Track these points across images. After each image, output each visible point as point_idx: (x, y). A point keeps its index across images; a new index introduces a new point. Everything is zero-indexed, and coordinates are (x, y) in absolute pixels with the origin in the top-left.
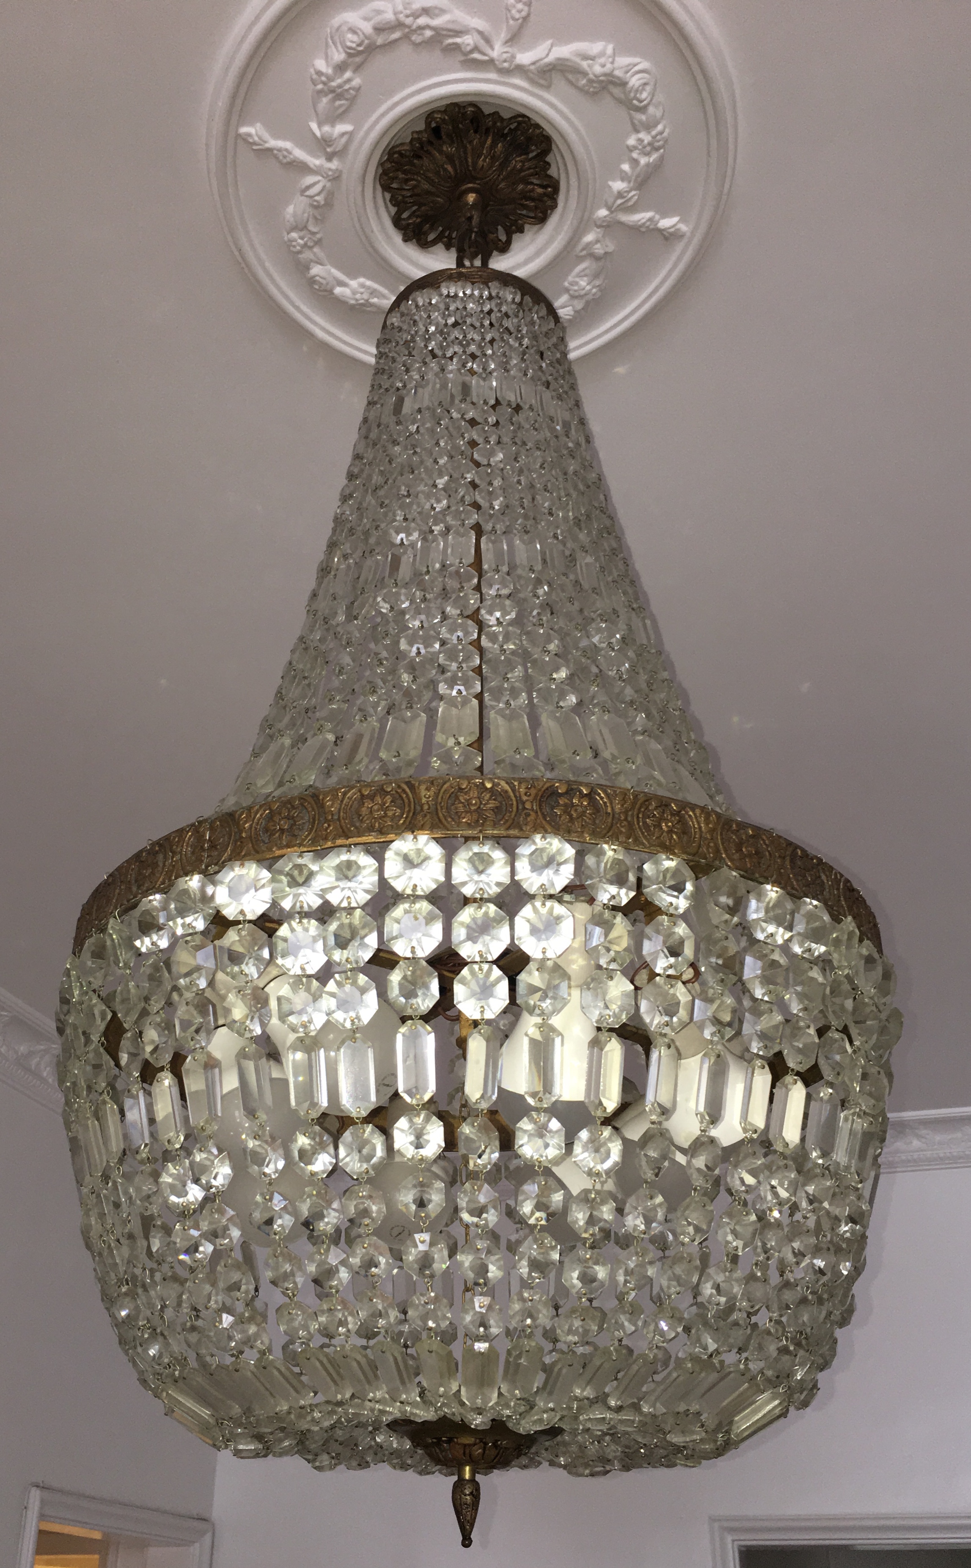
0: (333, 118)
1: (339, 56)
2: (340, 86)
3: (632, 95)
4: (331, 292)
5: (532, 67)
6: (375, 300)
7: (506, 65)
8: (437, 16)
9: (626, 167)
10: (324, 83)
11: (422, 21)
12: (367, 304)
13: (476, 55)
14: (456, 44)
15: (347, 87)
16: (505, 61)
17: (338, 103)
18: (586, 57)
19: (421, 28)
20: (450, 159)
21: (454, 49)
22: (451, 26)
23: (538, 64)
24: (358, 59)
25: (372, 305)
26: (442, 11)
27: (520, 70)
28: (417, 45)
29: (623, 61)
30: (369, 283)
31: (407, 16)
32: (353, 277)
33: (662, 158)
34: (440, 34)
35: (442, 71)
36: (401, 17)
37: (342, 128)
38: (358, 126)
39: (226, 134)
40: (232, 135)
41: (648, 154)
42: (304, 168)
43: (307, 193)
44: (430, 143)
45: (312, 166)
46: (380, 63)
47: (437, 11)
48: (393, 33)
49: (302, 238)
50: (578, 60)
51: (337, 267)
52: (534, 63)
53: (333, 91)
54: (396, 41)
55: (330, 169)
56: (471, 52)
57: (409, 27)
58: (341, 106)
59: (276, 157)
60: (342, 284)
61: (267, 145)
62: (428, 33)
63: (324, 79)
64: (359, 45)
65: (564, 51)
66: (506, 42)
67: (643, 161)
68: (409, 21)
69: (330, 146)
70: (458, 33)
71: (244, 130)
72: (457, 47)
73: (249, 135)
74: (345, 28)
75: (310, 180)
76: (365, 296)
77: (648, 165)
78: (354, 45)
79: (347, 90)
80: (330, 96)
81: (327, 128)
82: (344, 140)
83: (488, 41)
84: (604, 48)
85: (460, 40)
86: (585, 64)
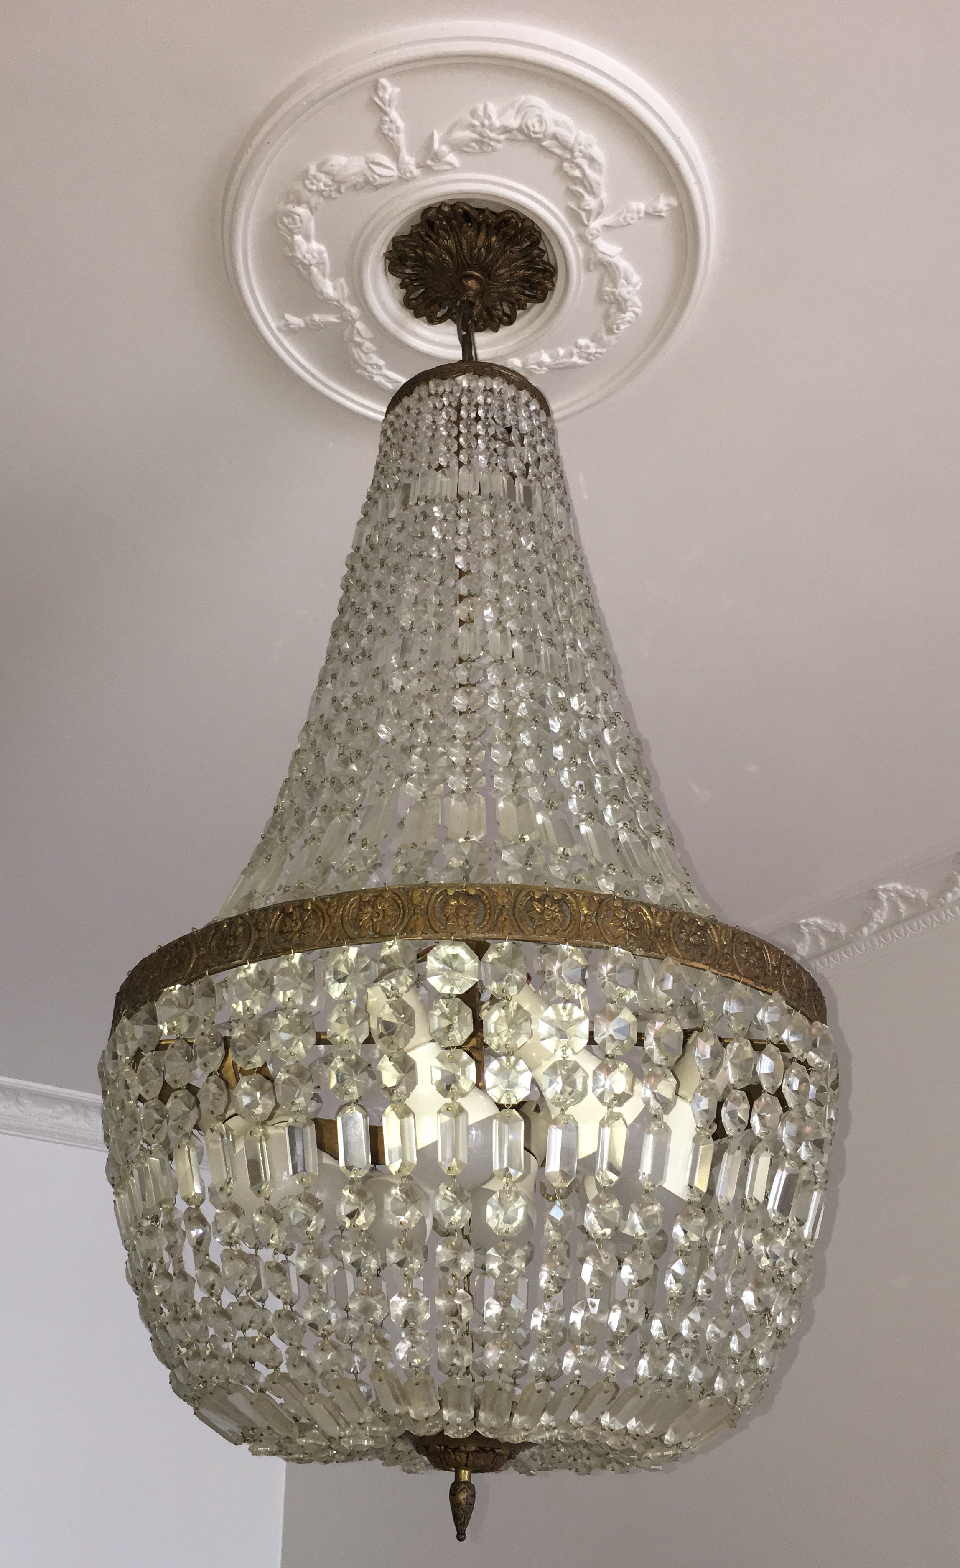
0: (459, 148)
1: (514, 123)
2: (491, 139)
3: (619, 321)
4: (292, 232)
5: (600, 255)
6: (314, 270)
7: (590, 237)
8: (595, 170)
9: (561, 351)
10: (483, 125)
11: (584, 163)
12: (307, 267)
13: (583, 215)
14: (583, 196)
15: (492, 143)
16: (592, 235)
17: (473, 144)
18: (626, 279)
19: (578, 166)
20: (489, 249)
21: (577, 197)
22: (594, 185)
23: (604, 256)
24: (520, 137)
25: (309, 271)
26: (600, 172)
27: (590, 246)
28: (560, 169)
29: (637, 300)
30: (326, 255)
31: (581, 151)
32: (318, 240)
33: (583, 366)
34: (583, 181)
35: (552, 200)
36: (577, 148)
37: (452, 158)
38: (464, 169)
39: (376, 71)
40: (374, 77)
41: (580, 357)
42: (394, 152)
43: (371, 166)
44: (488, 226)
45: (401, 156)
46: (527, 151)
47: (597, 167)
48: (558, 147)
49: (326, 185)
50: (622, 275)
51: (316, 222)
52: (602, 253)
53: (480, 134)
54: (552, 153)
55: (411, 172)
56: (585, 210)
57: (573, 157)
58: (473, 148)
59: (382, 122)
60: (307, 238)
61: (387, 109)
62: (577, 173)
63: (486, 122)
64: (535, 133)
65: (623, 264)
66: (604, 226)
67: (575, 359)
68: (577, 154)
69: (433, 160)
70: (592, 192)
71: (384, 81)
72: (579, 197)
73: (384, 88)
74: (538, 112)
75: (386, 160)
76: (313, 261)
77: (575, 363)
78: (532, 129)
79: (490, 145)
80: (475, 136)
81: (445, 148)
82: (446, 167)
83: (599, 214)
84: (640, 284)
85: (587, 197)
86: (623, 281)
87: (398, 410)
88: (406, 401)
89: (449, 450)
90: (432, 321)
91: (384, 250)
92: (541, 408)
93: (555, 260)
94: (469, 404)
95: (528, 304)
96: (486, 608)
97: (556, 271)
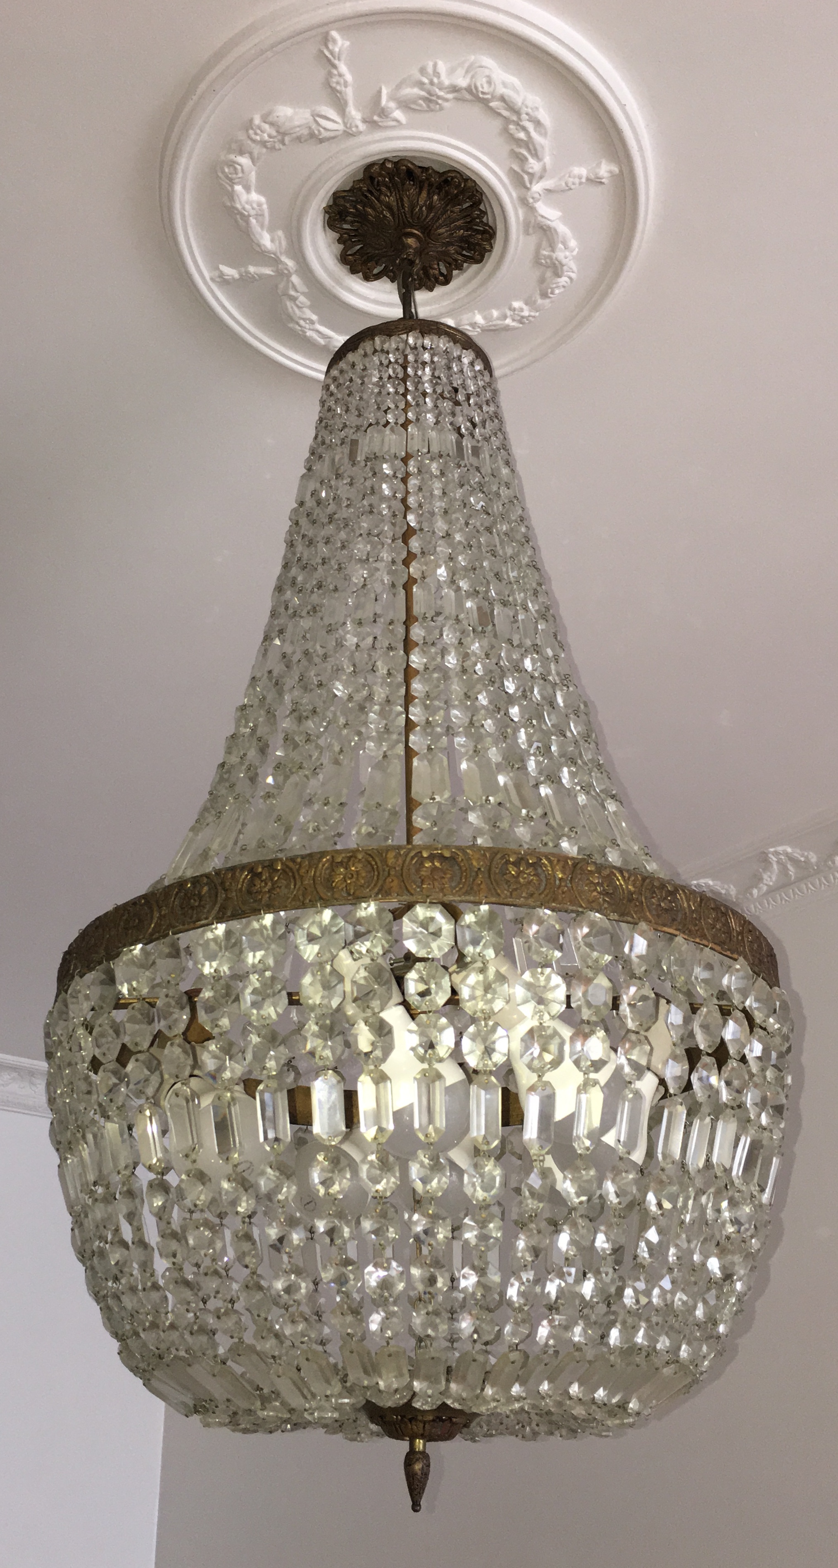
0: (406, 105)
1: (463, 82)
2: (439, 97)
3: (555, 286)
4: (232, 182)
5: (539, 218)
6: (253, 221)
7: (531, 201)
8: (540, 134)
9: (495, 313)
10: (432, 83)
11: (530, 126)
12: (246, 218)
13: (526, 177)
14: (527, 159)
15: (440, 101)
16: (533, 198)
17: (421, 102)
18: (564, 243)
19: (524, 129)
20: (430, 208)
21: (521, 160)
22: (538, 147)
23: (543, 220)
24: (468, 96)
25: (247, 222)
26: (544, 134)
27: (531, 209)
28: (506, 130)
29: (573, 265)
30: (265, 206)
31: (527, 114)
32: (260, 191)
33: (517, 328)
34: (529, 144)
35: (496, 161)
36: (524, 110)
37: (398, 114)
38: (409, 126)
39: (326, 24)
40: (326, 28)
41: (514, 320)
42: (341, 106)
43: (318, 119)
44: (431, 185)
45: (347, 110)
46: (475, 111)
47: (543, 131)
48: (506, 109)
49: (270, 136)
50: (561, 239)
51: (258, 174)
52: (542, 216)
53: (429, 93)
54: (499, 114)
55: (357, 127)
56: (528, 173)
57: (520, 119)
58: (421, 105)
59: (330, 74)
60: (247, 189)
61: (336, 62)
62: (522, 135)
63: (435, 80)
64: (483, 93)
65: (562, 229)
66: (546, 190)
67: (508, 321)
68: (524, 116)
69: (380, 116)
70: (536, 155)
71: (334, 34)
72: (522, 160)
73: (334, 41)
74: (487, 72)
75: (332, 113)
76: (252, 212)
77: (508, 326)
78: (480, 89)
79: (437, 103)
80: (423, 93)
81: (392, 105)
82: (394, 123)
83: (541, 178)
84: (577, 250)
85: (531, 160)
86: (560, 246)
87: (342, 365)
88: (351, 357)
89: (397, 407)
90: (367, 278)
91: (324, 205)
92: (485, 369)
93: (495, 220)
94: (416, 361)
95: (465, 265)
96: (440, 567)
97: (495, 233)
